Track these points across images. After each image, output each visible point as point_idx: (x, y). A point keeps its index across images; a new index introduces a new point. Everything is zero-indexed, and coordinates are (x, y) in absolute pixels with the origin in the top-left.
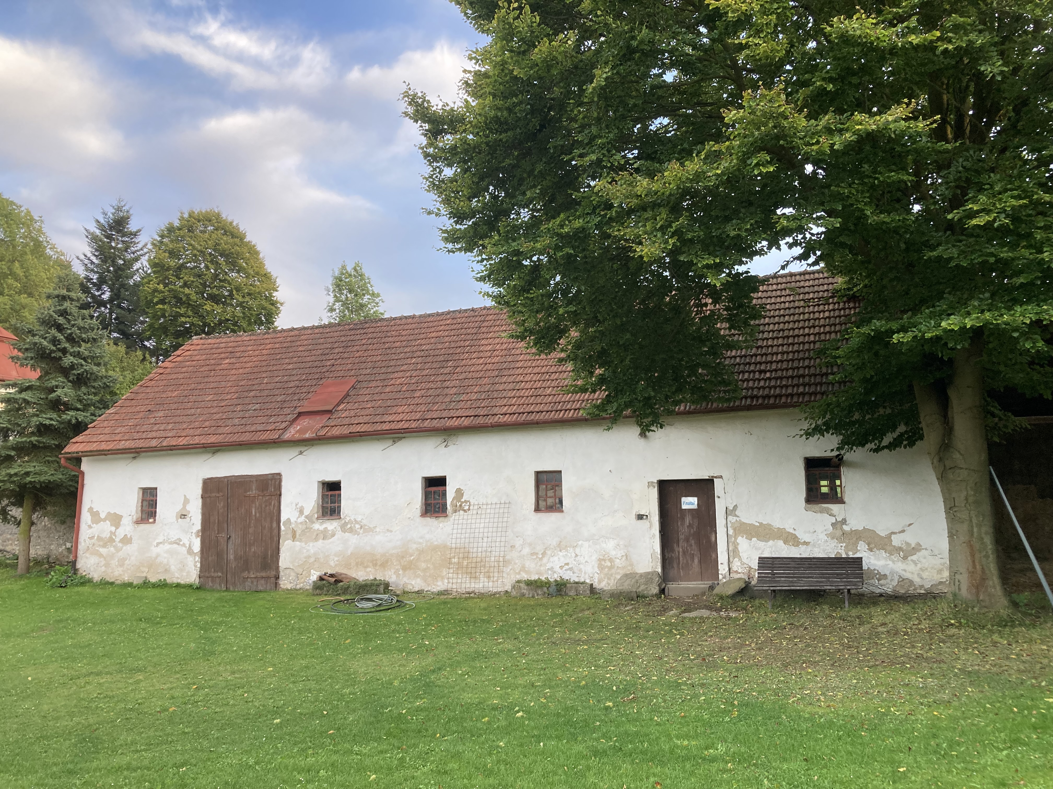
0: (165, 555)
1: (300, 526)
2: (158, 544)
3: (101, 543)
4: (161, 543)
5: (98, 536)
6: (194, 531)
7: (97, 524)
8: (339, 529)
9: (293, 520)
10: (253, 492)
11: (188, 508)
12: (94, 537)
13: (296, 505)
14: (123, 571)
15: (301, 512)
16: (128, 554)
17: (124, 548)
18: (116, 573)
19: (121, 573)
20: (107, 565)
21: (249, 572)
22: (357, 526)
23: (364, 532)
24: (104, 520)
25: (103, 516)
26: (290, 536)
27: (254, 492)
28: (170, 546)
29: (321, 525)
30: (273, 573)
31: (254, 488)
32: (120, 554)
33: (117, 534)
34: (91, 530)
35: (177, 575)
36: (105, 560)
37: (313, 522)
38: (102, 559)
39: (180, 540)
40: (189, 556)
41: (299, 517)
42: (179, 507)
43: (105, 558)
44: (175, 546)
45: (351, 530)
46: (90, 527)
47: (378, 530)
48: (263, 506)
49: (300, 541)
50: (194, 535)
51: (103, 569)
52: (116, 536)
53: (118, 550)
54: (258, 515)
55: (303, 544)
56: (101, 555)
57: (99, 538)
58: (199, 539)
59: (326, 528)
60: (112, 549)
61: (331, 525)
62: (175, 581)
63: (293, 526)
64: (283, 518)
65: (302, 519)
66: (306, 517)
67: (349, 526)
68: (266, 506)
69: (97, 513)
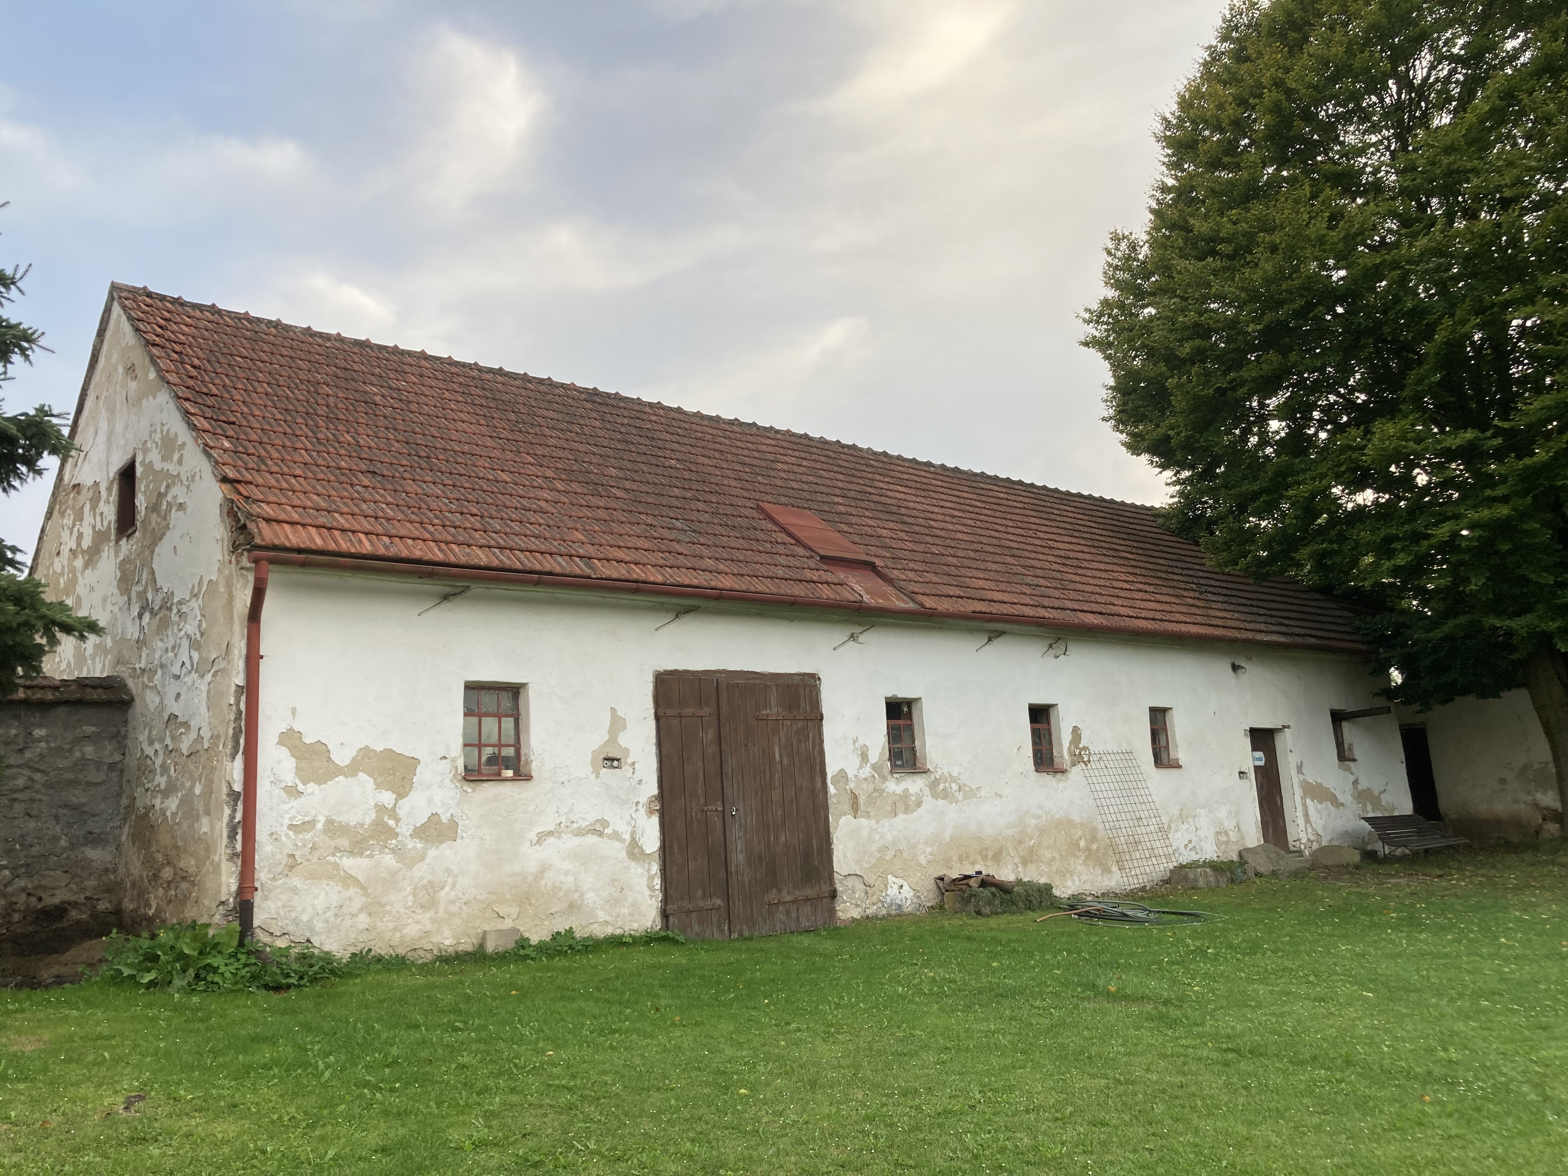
0: (568, 865)
1: (865, 786)
2: (541, 838)
3: (345, 843)
4: (550, 833)
5: (329, 822)
6: (644, 799)
7: (320, 781)
8: (927, 791)
9: (851, 773)
10: (773, 711)
11: (623, 740)
12: (311, 824)
13: (855, 742)
14: (433, 921)
15: (864, 757)
16: (449, 871)
17: (433, 852)
18: (412, 931)
19: (428, 927)
20: (374, 908)
21: (780, 891)
22: (955, 787)
23: (964, 798)
24: (351, 770)
25: (342, 757)
26: (846, 806)
27: (775, 710)
28: (578, 840)
29: (898, 784)
30: (825, 888)
31: (773, 700)
32: (420, 872)
33: (401, 812)
34: (296, 803)
35: (602, 916)
36: (366, 894)
37: (884, 779)
38: (352, 892)
39: (605, 823)
40: (633, 864)
41: (861, 767)
42: (597, 739)
43: (364, 888)
44: (592, 839)
45: (946, 795)
46: (293, 792)
47: (982, 793)
48: (794, 741)
49: (868, 816)
50: (642, 811)
51: (363, 920)
52: (397, 820)
53: (408, 860)
54: (785, 761)
55: (873, 822)
56: (349, 880)
57: (333, 828)
58: (655, 820)
59: (906, 790)
60: (389, 860)
61: (914, 785)
62: (600, 932)
63: (852, 785)
64: (832, 769)
65: (867, 771)
66: (874, 767)
67: (942, 786)
68: (799, 742)
69: (320, 750)
